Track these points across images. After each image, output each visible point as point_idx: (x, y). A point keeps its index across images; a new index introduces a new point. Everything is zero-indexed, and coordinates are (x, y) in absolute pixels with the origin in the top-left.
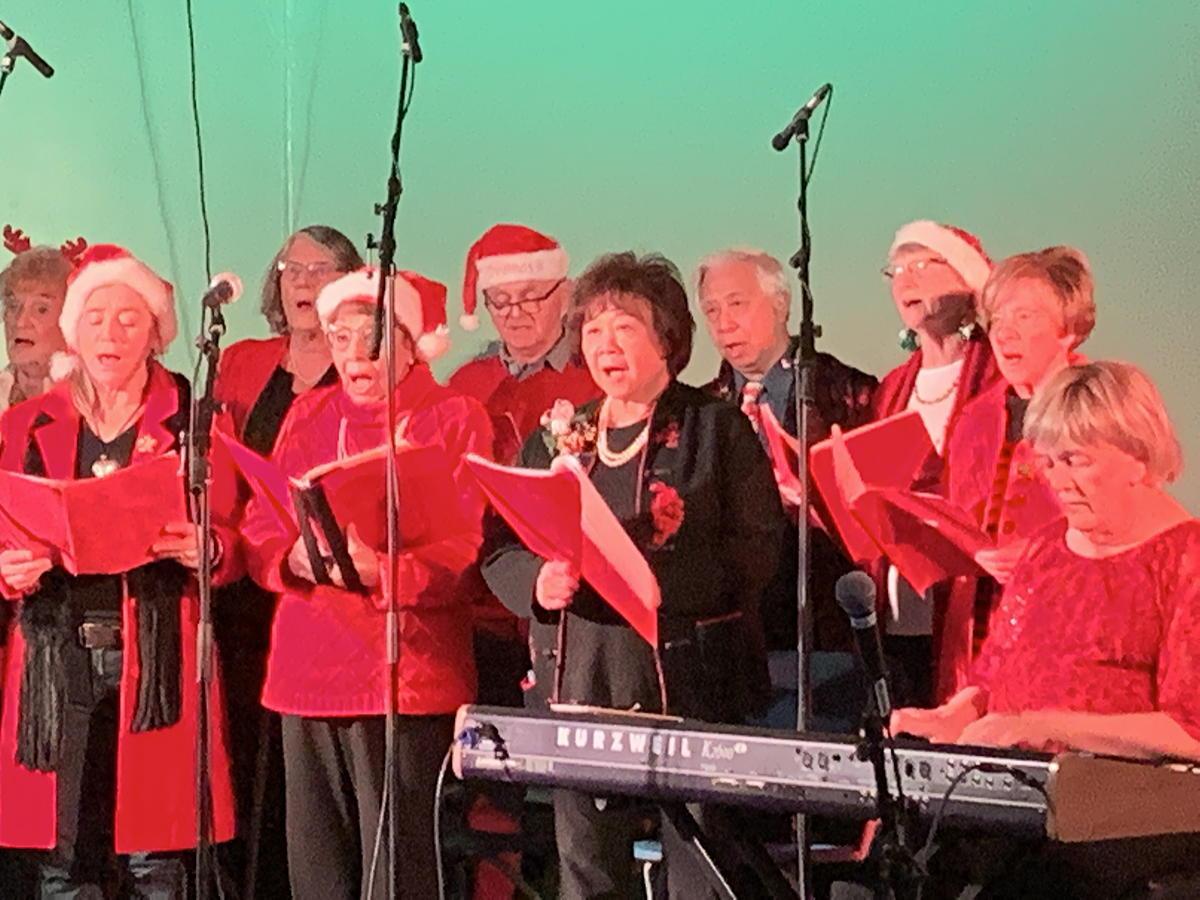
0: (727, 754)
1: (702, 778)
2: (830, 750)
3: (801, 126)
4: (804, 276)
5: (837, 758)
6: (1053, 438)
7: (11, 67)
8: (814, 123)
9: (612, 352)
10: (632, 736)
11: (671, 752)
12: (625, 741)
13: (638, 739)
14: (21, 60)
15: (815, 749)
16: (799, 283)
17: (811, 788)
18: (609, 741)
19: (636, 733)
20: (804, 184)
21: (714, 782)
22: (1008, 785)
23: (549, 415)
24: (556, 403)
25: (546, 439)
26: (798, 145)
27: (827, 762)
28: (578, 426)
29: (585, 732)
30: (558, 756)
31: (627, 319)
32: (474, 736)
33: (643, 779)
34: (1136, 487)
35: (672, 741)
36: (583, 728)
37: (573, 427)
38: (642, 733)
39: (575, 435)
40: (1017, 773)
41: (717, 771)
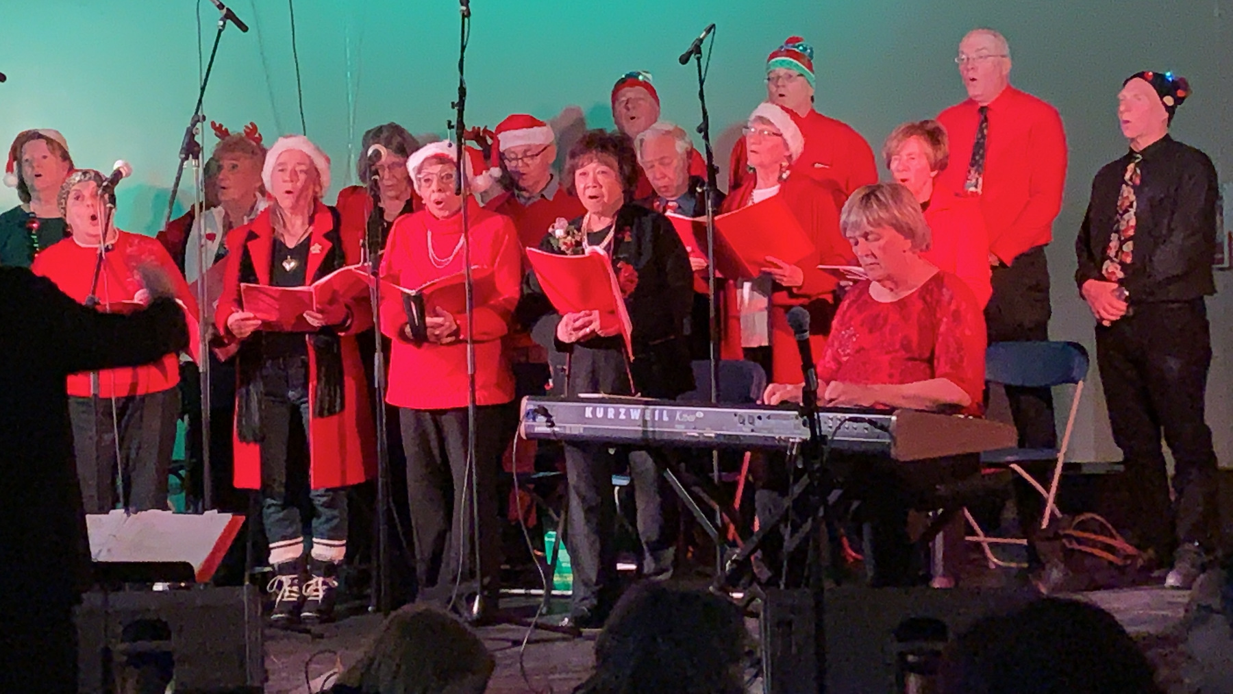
0: (691, 418)
1: (677, 433)
2: (756, 413)
3: (697, 49)
4: (706, 137)
5: (760, 418)
6: (857, 225)
7: (224, 26)
8: (705, 48)
9: (595, 187)
10: (631, 410)
11: (657, 419)
12: (628, 413)
13: (636, 413)
14: (229, 22)
15: (745, 413)
16: (704, 142)
17: (744, 436)
18: (617, 413)
19: (634, 408)
20: (702, 82)
21: (684, 435)
22: (866, 429)
23: (553, 227)
24: (557, 219)
25: (552, 241)
26: (696, 61)
27: (753, 420)
28: (571, 233)
29: (602, 409)
30: (585, 424)
31: (604, 168)
32: (533, 414)
33: (640, 435)
34: (907, 253)
35: (657, 412)
36: (600, 407)
37: (568, 233)
38: (637, 409)
39: (569, 238)
40: (870, 422)
41: (686, 428)
